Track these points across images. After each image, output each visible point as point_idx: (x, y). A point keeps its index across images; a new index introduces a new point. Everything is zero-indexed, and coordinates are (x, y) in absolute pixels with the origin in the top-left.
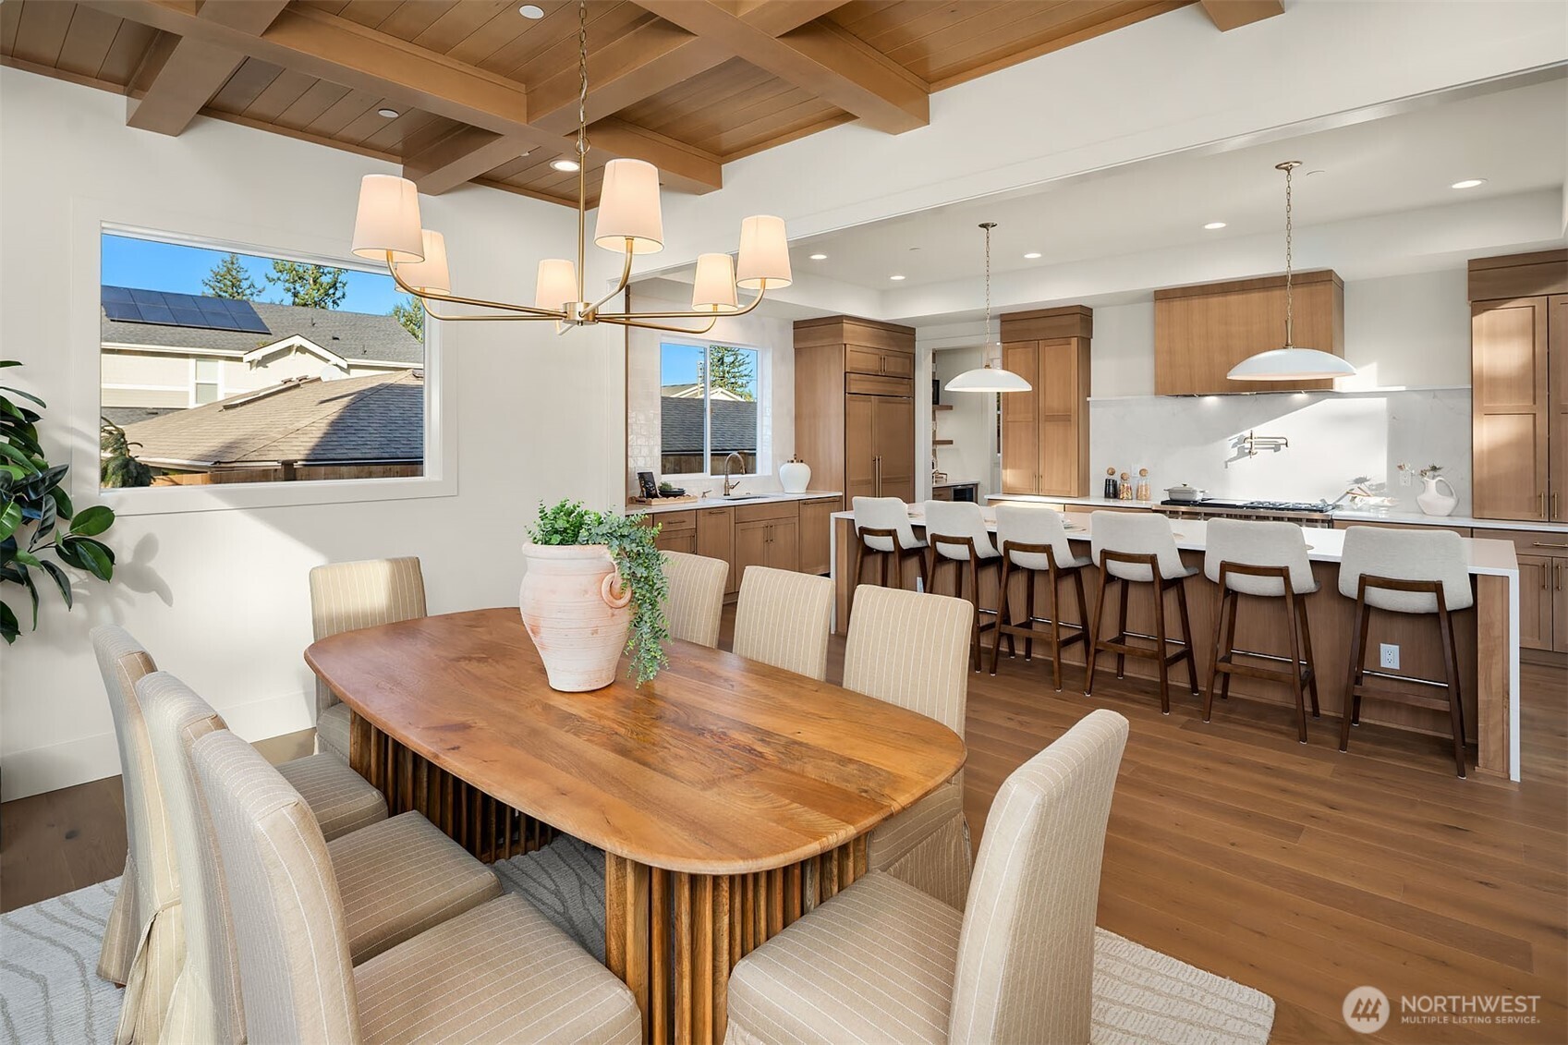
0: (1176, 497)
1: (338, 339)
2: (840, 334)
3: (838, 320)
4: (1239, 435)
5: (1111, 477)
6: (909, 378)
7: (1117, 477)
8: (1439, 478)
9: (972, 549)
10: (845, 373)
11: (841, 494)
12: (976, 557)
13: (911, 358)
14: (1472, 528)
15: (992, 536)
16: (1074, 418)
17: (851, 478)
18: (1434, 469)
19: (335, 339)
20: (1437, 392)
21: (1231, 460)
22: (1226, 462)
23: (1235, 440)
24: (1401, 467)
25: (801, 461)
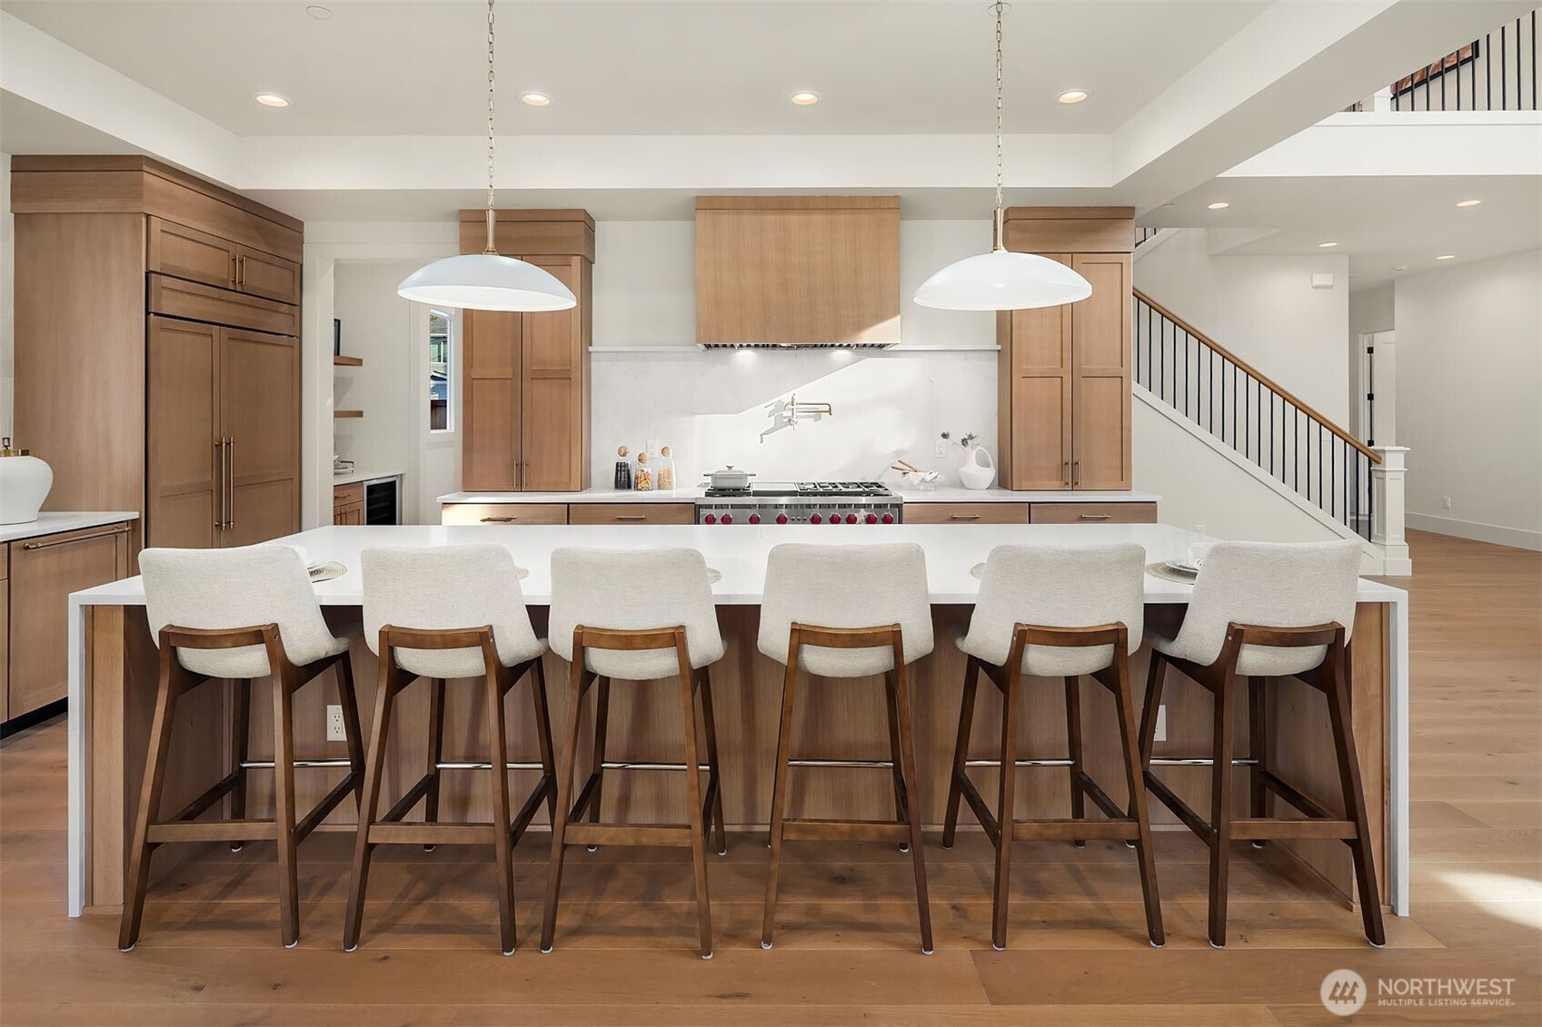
2: (137, 192)
3: (132, 164)
4: (775, 400)
5: (622, 460)
6: (293, 304)
7: (631, 460)
8: (979, 448)
9: (490, 656)
10: (148, 274)
11: (135, 515)
12: (500, 667)
13: (298, 272)
15: (539, 616)
16: (576, 374)
17: (161, 483)
18: (971, 437)
20: (967, 353)
21: (767, 433)
22: (761, 435)
23: (773, 407)
24: (945, 436)
25: (26, 453)
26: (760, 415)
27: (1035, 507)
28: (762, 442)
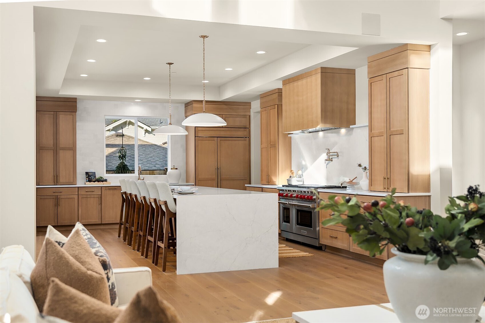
2: (192, 109)
6: (247, 128)
13: (248, 118)
16: (277, 145)
17: (199, 177)
24: (360, 165)
25: (177, 169)
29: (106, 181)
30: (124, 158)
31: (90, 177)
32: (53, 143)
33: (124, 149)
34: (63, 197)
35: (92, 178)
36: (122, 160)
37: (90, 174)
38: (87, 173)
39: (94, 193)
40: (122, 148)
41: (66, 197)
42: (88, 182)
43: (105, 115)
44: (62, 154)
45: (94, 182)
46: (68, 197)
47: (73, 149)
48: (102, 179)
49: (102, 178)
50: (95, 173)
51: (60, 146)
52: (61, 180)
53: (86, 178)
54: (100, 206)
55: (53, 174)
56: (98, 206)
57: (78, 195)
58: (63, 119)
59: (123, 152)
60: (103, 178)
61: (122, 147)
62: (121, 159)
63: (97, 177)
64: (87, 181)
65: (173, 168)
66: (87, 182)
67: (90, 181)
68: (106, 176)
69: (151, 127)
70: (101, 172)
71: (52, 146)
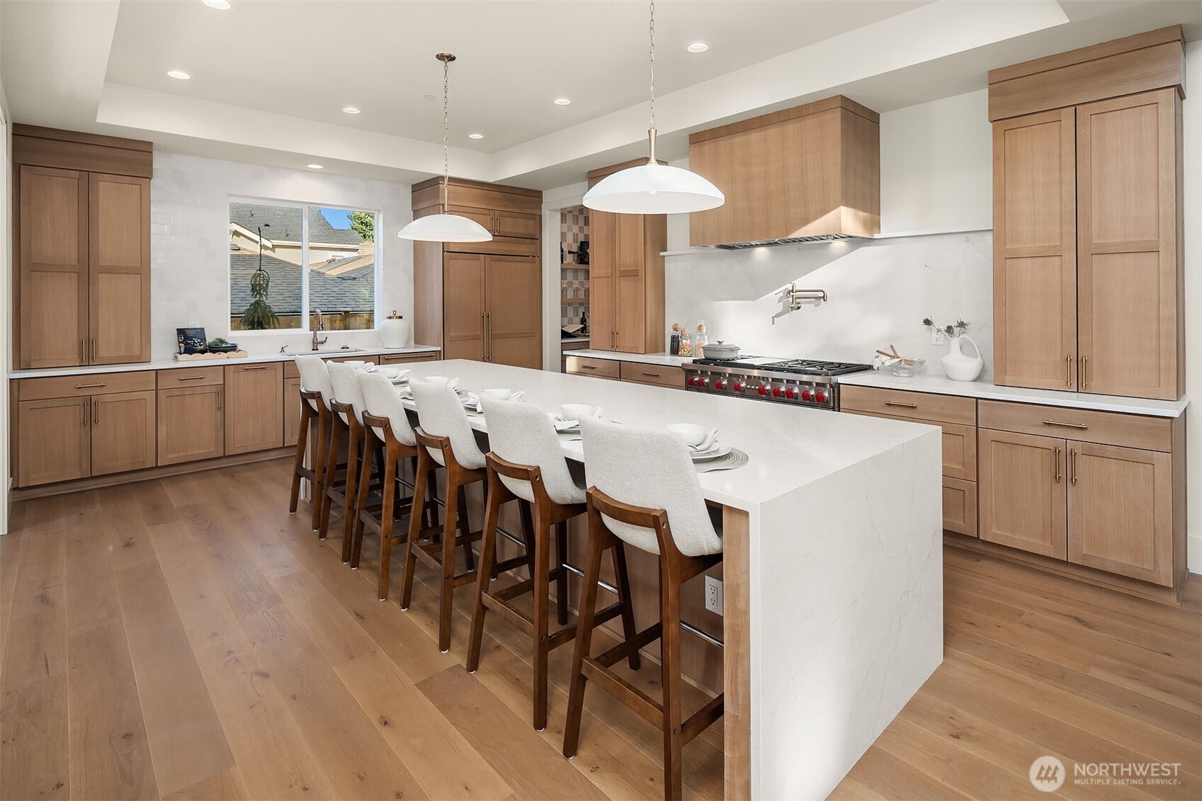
0: (712, 355)
1: (268, 225)
2: (438, 194)
3: (436, 181)
4: (784, 288)
5: (675, 333)
6: (535, 238)
7: (682, 334)
8: (966, 337)
11: (439, 349)
13: (538, 220)
14: (977, 398)
16: (641, 273)
17: (450, 333)
18: (962, 325)
19: (267, 225)
20: (969, 235)
21: (777, 316)
22: (773, 318)
23: (781, 294)
24: (927, 322)
25: (401, 317)
26: (773, 300)
27: (984, 404)
28: (773, 323)
29: (233, 348)
30: (265, 293)
31: (189, 341)
32: (76, 255)
33: (263, 274)
34: (107, 398)
35: (195, 343)
36: (258, 296)
37: (190, 333)
38: (181, 332)
39: (203, 383)
40: (258, 272)
41: (117, 398)
42: (184, 353)
43: (229, 195)
44: (105, 285)
45: (203, 352)
46: (126, 397)
47: (141, 270)
48: (224, 345)
49: (222, 341)
50: (202, 330)
51: (100, 264)
52: (103, 351)
53: (180, 342)
54: (219, 414)
55: (75, 338)
56: (216, 413)
57: (157, 389)
58: (109, 193)
59: (260, 280)
60: (226, 343)
61: (260, 270)
62: (256, 295)
63: (210, 339)
64: (182, 350)
65: (392, 315)
66: (181, 354)
67: (190, 350)
68: (232, 336)
69: (272, 241)
70: (218, 326)
71: (74, 262)
